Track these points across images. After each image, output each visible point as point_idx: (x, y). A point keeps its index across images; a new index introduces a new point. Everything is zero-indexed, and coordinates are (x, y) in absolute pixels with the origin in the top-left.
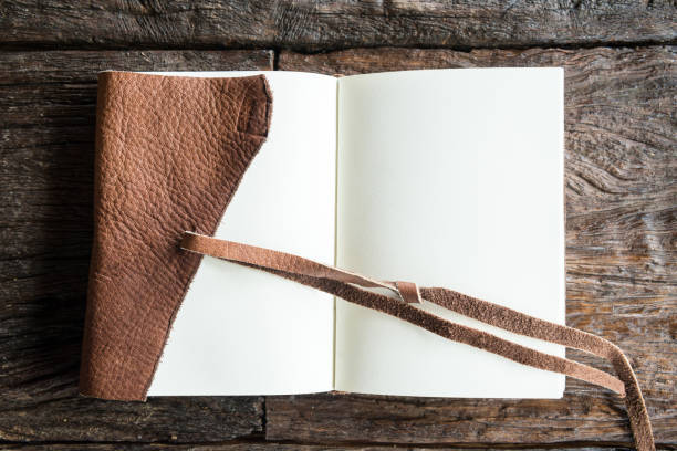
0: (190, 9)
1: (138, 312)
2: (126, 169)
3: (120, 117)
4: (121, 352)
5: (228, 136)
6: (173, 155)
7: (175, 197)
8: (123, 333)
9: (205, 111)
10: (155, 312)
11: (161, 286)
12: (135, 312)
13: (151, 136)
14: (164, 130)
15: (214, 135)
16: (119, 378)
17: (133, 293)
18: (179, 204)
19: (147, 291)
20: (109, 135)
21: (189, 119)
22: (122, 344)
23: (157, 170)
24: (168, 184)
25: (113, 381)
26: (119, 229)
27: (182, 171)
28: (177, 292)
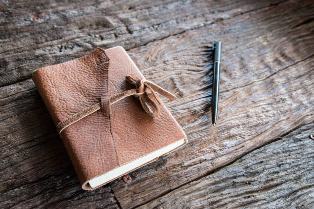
0: (16, 69)
1: (96, 136)
2: (61, 95)
3: (49, 81)
4: (97, 154)
5: (95, 69)
6: (77, 84)
7: (86, 95)
8: (94, 147)
9: (82, 68)
10: (103, 133)
11: (100, 124)
12: (95, 137)
13: (65, 83)
14: (69, 79)
15: (90, 72)
16: (103, 163)
17: (89, 131)
18: (89, 96)
19: (95, 128)
20: (47, 88)
21: (77, 72)
22: (96, 150)
23: (74, 91)
24: (81, 93)
25: (101, 165)
26: (70, 115)
27: (84, 87)
28: (107, 121)
